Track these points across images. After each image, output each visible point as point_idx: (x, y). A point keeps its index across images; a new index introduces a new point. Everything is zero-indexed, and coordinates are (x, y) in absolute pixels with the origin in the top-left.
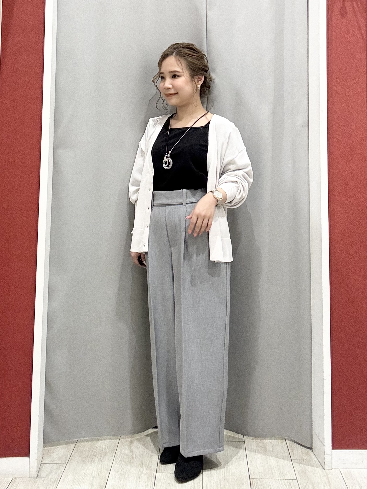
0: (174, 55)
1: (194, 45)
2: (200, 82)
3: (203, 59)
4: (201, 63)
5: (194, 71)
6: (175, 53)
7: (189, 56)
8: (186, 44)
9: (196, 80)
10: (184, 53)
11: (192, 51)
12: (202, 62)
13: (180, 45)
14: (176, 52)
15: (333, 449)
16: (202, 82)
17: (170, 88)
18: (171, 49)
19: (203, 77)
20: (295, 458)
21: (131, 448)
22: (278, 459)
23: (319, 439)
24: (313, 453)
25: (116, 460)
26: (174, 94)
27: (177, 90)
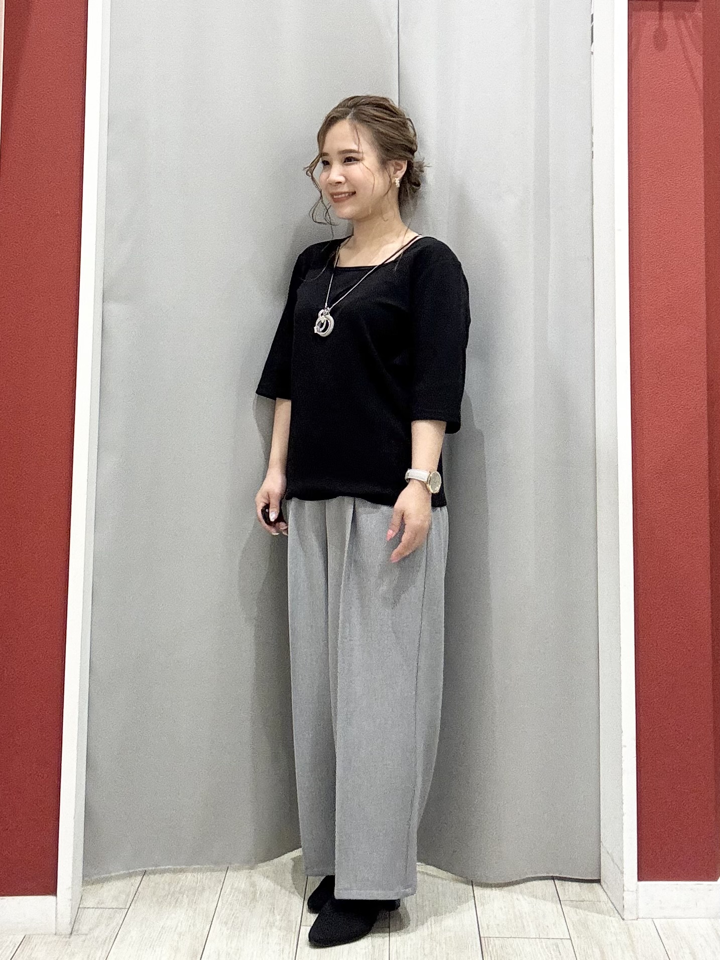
0: (350, 119)
1: (389, 101)
2: (398, 172)
3: (406, 128)
4: (402, 134)
5: (388, 150)
6: (350, 114)
7: (376, 120)
8: (372, 99)
9: (392, 169)
10: (368, 115)
11: (385, 111)
12: (405, 133)
13: (361, 100)
14: (352, 113)
15: (640, 878)
16: (404, 173)
17: (340, 183)
18: (344, 106)
19: (405, 163)
20: (566, 898)
21: (251, 878)
22: (535, 900)
23: (613, 861)
24: (603, 888)
25: (222, 900)
26: (349, 195)
27: (353, 186)
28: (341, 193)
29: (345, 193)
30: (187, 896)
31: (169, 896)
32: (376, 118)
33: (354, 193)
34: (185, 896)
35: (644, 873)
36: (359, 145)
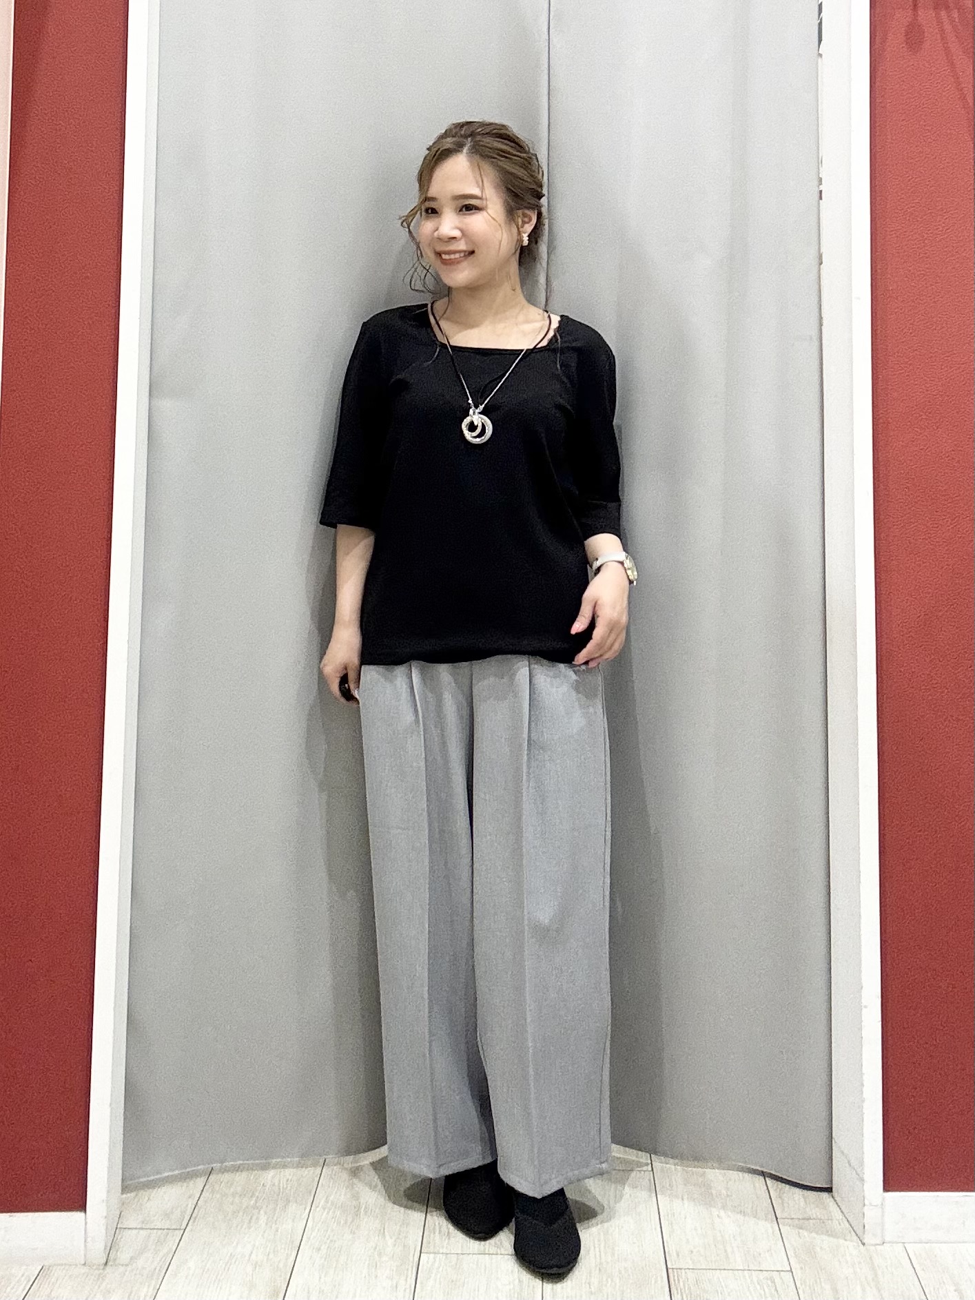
0: (467, 153)
2: (527, 225)
4: (530, 175)
5: (516, 196)
6: (466, 147)
7: (502, 156)
8: (491, 127)
9: (519, 222)
10: (490, 149)
11: (509, 143)
13: (478, 127)
14: (469, 145)
15: (886, 1189)
16: (531, 225)
17: (453, 238)
18: (455, 135)
19: (533, 215)
20: (785, 1215)
21: (353, 1188)
22: (742, 1218)
23: (850, 1165)
24: (835, 1201)
25: (314, 1219)
26: (465, 256)
27: (473, 243)
28: (455, 252)
29: (460, 252)
30: (266, 1213)
31: (241, 1213)
32: (503, 154)
33: (472, 252)
34: (262, 1212)
35: (892, 1182)
36: (482, 189)
